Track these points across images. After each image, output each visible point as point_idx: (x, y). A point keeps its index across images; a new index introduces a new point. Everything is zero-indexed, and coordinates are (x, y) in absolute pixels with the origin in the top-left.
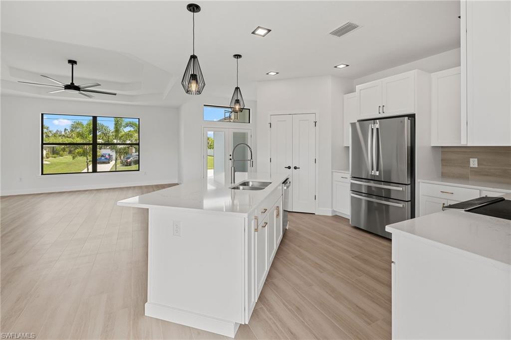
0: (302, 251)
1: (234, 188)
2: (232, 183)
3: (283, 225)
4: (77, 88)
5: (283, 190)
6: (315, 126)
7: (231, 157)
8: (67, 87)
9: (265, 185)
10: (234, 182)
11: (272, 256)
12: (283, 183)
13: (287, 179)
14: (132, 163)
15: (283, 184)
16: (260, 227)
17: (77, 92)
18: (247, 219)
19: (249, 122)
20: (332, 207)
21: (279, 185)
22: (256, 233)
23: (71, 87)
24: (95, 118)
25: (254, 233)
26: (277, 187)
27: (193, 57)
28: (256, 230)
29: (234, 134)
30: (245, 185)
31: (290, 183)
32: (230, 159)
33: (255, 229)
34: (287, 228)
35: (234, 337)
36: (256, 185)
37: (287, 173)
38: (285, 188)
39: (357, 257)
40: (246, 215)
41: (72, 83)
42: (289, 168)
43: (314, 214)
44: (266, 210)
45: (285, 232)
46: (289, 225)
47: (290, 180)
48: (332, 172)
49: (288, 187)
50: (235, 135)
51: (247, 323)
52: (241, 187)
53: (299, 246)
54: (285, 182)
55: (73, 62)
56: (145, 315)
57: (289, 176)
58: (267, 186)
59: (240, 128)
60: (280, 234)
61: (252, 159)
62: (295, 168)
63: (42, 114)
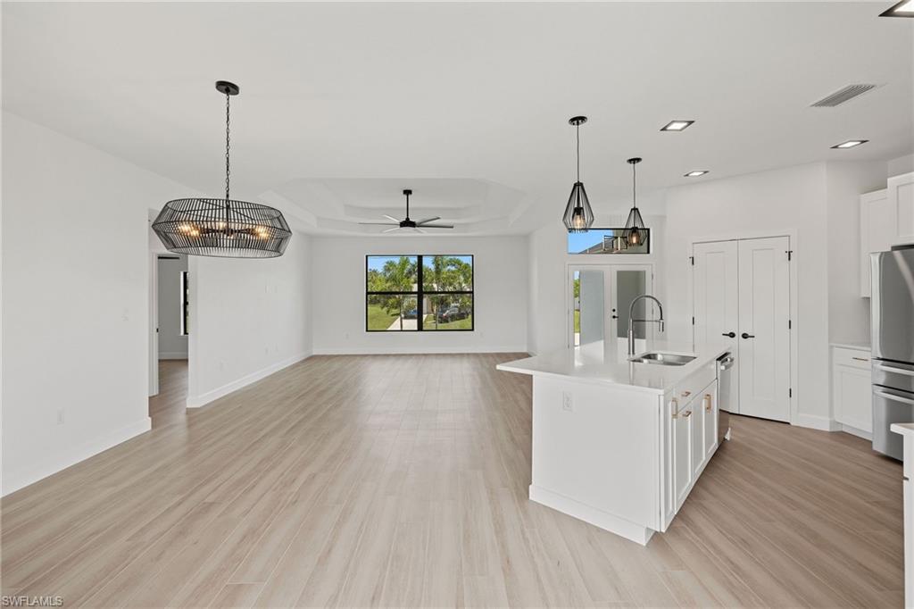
0: (755, 474)
1: (634, 361)
2: (629, 353)
3: (719, 433)
4: (413, 224)
5: (719, 372)
6: (789, 259)
7: (615, 314)
8: (403, 224)
9: (685, 360)
10: (633, 353)
11: (699, 466)
12: (719, 359)
13: (726, 354)
14: (449, 319)
15: (719, 362)
16: (680, 415)
17: (411, 229)
18: (662, 398)
19: (648, 252)
20: (831, 414)
21: (711, 362)
22: (675, 420)
23: (407, 223)
24: (420, 258)
25: (672, 421)
26: (707, 364)
27: (578, 185)
28: (675, 416)
29: (619, 273)
30: (650, 358)
31: (732, 360)
32: (614, 317)
33: (673, 415)
34: (728, 437)
35: (644, 545)
36: (670, 359)
37: (727, 345)
38: (723, 368)
39: (878, 503)
40: (661, 392)
41: (408, 219)
42: (732, 335)
43: (788, 423)
44: (689, 393)
45: (722, 442)
46: (731, 434)
47: (732, 356)
48: (831, 347)
49: (727, 367)
50: (622, 276)
51: (663, 531)
52: (645, 361)
53: (752, 468)
54: (722, 358)
55: (408, 192)
56: (531, 498)
57: (729, 349)
58: (688, 362)
59: (630, 262)
60: (713, 442)
61: (661, 319)
62: (745, 336)
63: (367, 256)
